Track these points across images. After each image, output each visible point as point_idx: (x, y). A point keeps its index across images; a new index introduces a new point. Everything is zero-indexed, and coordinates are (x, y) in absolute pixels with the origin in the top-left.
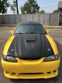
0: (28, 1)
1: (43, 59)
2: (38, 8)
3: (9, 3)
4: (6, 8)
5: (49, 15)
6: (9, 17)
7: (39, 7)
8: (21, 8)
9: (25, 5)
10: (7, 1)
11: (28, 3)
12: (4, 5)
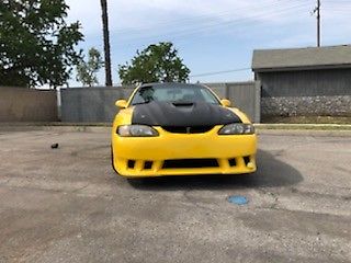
0: (147, 50)
1: (217, 128)
2: (184, 73)
3: (81, 51)
4: (68, 68)
5: (224, 89)
6: (79, 97)
7: (187, 70)
8: (121, 72)
9: (136, 62)
10: (74, 45)
11: (148, 54)
12: (64, 56)
